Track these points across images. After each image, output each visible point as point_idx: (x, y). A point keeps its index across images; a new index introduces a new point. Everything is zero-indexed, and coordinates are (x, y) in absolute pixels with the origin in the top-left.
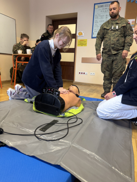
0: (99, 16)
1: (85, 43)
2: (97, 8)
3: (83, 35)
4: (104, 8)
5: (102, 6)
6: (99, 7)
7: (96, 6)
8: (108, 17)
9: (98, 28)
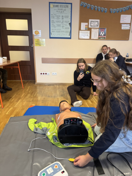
0: (55, 16)
1: (43, 43)
3: (40, 34)
4: (60, 8)
5: (57, 6)
6: (54, 6)
7: (51, 5)
8: (64, 18)
9: (55, 28)
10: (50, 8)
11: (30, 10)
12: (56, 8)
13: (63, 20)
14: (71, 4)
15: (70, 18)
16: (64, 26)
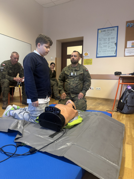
0: (102, 39)
1: (90, 62)
2: (100, 32)
3: (89, 55)
4: (107, 32)
5: (104, 31)
7: (100, 31)
8: (110, 40)
9: (102, 49)
10: (99, 34)
11: (83, 37)
12: (104, 33)
13: (109, 41)
14: (118, 27)
15: (116, 38)
16: (110, 46)
